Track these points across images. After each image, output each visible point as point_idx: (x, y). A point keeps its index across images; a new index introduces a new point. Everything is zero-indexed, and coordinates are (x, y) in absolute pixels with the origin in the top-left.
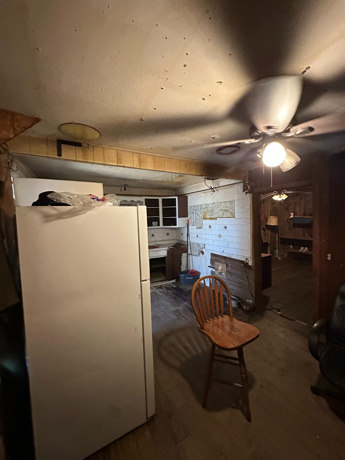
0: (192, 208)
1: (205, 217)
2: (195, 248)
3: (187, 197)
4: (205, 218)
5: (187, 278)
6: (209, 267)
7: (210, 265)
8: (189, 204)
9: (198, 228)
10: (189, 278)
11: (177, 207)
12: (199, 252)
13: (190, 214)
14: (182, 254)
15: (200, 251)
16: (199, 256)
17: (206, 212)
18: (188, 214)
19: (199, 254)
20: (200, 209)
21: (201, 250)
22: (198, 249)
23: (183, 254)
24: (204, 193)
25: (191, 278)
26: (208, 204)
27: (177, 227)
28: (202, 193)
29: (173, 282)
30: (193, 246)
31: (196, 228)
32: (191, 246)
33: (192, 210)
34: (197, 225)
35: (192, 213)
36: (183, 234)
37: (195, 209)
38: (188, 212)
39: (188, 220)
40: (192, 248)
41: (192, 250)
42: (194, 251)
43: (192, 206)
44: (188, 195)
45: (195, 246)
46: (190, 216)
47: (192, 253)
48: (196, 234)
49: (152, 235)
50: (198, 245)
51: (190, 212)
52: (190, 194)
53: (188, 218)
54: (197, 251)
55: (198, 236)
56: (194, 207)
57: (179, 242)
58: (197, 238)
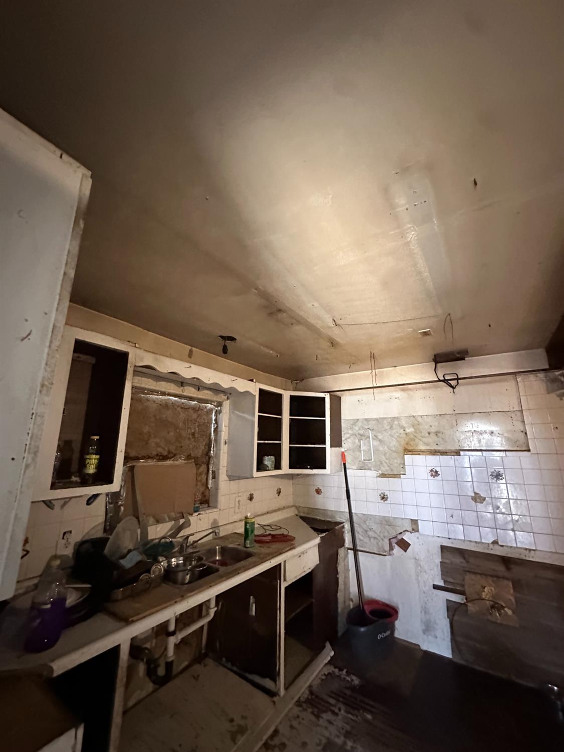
0: (359, 424)
1: (410, 448)
2: (375, 532)
3: (339, 398)
4: (409, 451)
5: (380, 637)
6: (436, 587)
7: (441, 584)
8: (343, 417)
9: (383, 475)
10: (385, 635)
11: (328, 419)
12: (390, 544)
13: (349, 440)
14: (338, 554)
15: (394, 541)
16: (390, 555)
17: (412, 436)
18: (343, 439)
19: (391, 548)
20: (391, 427)
21: (399, 537)
22: (386, 534)
23: (339, 551)
24: (403, 390)
26: (421, 416)
28: (396, 391)
29: (329, 658)
30: (365, 527)
31: (377, 477)
32: (356, 524)
33: (359, 429)
34: (380, 468)
35: (358, 436)
36: (321, 490)
37: (369, 427)
38: (342, 433)
39: (343, 455)
40: (360, 533)
41: (362, 538)
42: (370, 540)
43: (358, 419)
44: (340, 392)
45: (374, 527)
46: (350, 445)
47: (360, 546)
48: (380, 492)
49: (250, 495)
50: (387, 522)
51: (352, 435)
52: (351, 391)
53: (343, 450)
54: (383, 540)
55: (385, 497)
56: (365, 423)
57: (304, 513)
58: (382, 501)
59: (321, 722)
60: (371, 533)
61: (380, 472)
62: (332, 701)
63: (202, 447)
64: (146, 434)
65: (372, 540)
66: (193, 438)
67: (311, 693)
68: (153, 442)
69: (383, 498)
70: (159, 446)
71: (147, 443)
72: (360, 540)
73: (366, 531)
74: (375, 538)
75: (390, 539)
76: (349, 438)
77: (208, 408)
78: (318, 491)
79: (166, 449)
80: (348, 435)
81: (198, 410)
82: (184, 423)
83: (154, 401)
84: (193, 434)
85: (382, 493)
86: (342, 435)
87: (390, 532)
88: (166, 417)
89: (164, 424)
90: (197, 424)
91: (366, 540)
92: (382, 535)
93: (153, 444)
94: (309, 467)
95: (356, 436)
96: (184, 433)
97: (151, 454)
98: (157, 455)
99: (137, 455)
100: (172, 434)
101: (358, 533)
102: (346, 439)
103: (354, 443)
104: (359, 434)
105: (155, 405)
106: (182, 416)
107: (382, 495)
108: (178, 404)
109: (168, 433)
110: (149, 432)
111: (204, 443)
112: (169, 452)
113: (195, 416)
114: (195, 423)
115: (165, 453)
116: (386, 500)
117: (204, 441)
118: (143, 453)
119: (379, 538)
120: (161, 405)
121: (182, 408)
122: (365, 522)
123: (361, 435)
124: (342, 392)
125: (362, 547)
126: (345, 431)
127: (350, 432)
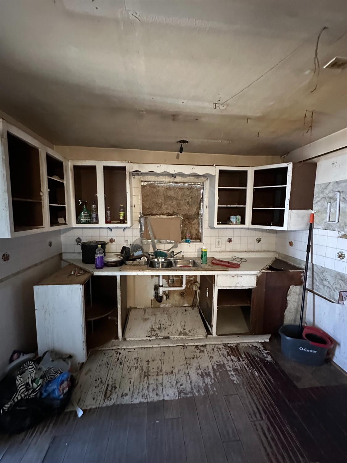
0: (330, 187)
2: (329, 283)
3: (315, 164)
5: (301, 349)
8: (317, 182)
9: (345, 236)
10: (308, 351)
11: (288, 186)
13: (319, 203)
14: (289, 288)
16: (339, 303)
18: (314, 202)
19: (341, 298)
22: (338, 287)
23: (291, 287)
25: (312, 351)
27: (284, 228)
29: (264, 341)
30: (321, 276)
31: (338, 237)
32: (316, 273)
33: (329, 193)
34: (344, 229)
35: (327, 199)
36: (293, 243)
37: (339, 189)
38: (314, 197)
39: (312, 216)
40: (317, 280)
41: (318, 284)
42: (324, 288)
43: (330, 183)
44: (317, 158)
45: (329, 278)
46: (319, 208)
47: (316, 290)
48: (338, 251)
49: (229, 239)
50: (341, 277)
51: (322, 198)
52: (326, 155)
53: (313, 212)
54: (334, 290)
55: (343, 255)
56: (336, 185)
57: (282, 257)
58: (339, 259)
59: (229, 358)
60: (326, 283)
61: (343, 233)
62: (244, 356)
63: (195, 210)
64: (160, 203)
65: (326, 288)
66: (188, 205)
67: (236, 346)
68: (164, 207)
69: (340, 256)
70: (168, 209)
71: (161, 207)
72: (317, 285)
73: (322, 280)
74: (328, 287)
75: (340, 292)
76: (319, 201)
77: (197, 187)
78: (291, 244)
79: (172, 211)
80: (318, 199)
81: (191, 189)
82: (181, 197)
83: (162, 187)
84: (188, 203)
85: (340, 252)
86: (314, 199)
87: (342, 286)
88: (170, 195)
89: (170, 198)
90: (190, 197)
91: (321, 286)
92: (334, 287)
93: (164, 208)
94: (272, 224)
95: (326, 198)
96: (182, 202)
97: (164, 213)
98: (167, 213)
99: (156, 213)
100: (174, 203)
101: (316, 280)
102: (316, 203)
103: (322, 206)
104: (328, 197)
105: (163, 189)
106: (180, 193)
107: (340, 254)
108: (177, 187)
109: (172, 202)
110: (161, 202)
111: (196, 208)
112: (173, 212)
113: (188, 193)
114: (189, 197)
115: (171, 213)
116: (343, 259)
117: (196, 206)
118: (159, 212)
119: (332, 288)
120: (166, 188)
121: (179, 188)
122: (322, 273)
123: (331, 198)
124: (319, 158)
125: (317, 291)
126: (317, 196)
127: (321, 196)
